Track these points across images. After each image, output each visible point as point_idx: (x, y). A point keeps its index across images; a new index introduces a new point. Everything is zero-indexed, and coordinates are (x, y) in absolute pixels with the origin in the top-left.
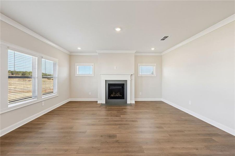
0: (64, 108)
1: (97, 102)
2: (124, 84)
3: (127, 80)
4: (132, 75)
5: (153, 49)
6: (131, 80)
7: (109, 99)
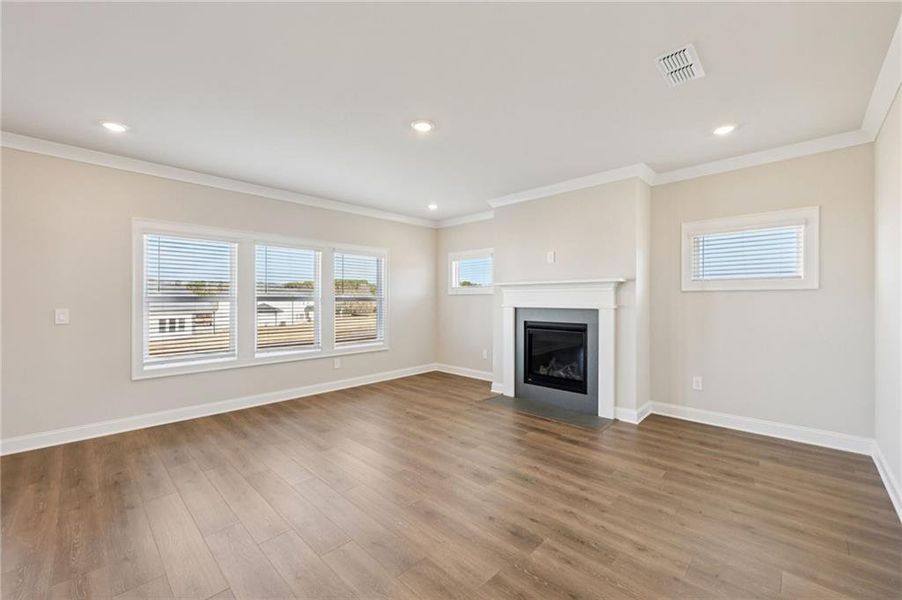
0: (403, 387)
1: (488, 384)
2: (586, 325)
3: (597, 310)
4: (622, 283)
5: (724, 131)
6: (616, 310)
7: (526, 381)
